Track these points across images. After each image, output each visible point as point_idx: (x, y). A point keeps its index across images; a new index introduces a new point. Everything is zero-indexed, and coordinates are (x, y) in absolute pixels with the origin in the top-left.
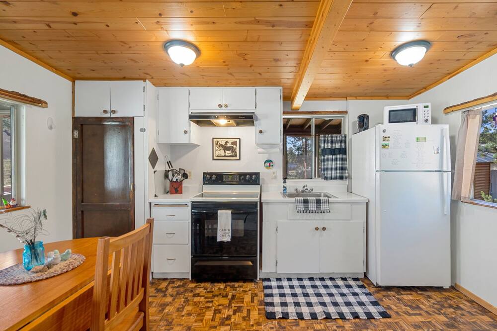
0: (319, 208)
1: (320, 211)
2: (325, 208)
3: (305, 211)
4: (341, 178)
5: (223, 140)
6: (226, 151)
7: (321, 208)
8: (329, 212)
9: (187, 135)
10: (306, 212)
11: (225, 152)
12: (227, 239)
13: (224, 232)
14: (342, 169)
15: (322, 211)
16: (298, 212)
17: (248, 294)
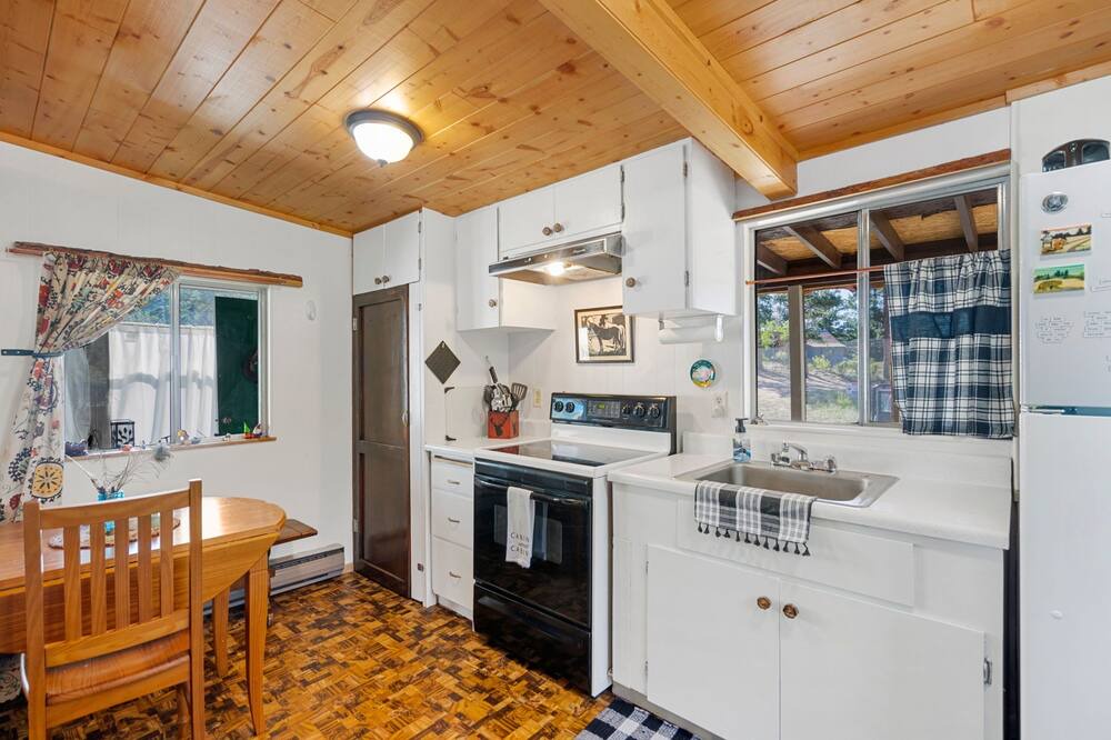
0: (771, 529)
1: (772, 543)
2: (792, 534)
3: (723, 532)
4: (981, 429)
5: (596, 312)
6: (603, 341)
7: (777, 530)
8: (807, 553)
9: (496, 308)
10: (727, 535)
11: (601, 344)
12: (524, 561)
13: (519, 541)
14: (983, 392)
15: (782, 546)
16: (700, 530)
17: (537, 721)
